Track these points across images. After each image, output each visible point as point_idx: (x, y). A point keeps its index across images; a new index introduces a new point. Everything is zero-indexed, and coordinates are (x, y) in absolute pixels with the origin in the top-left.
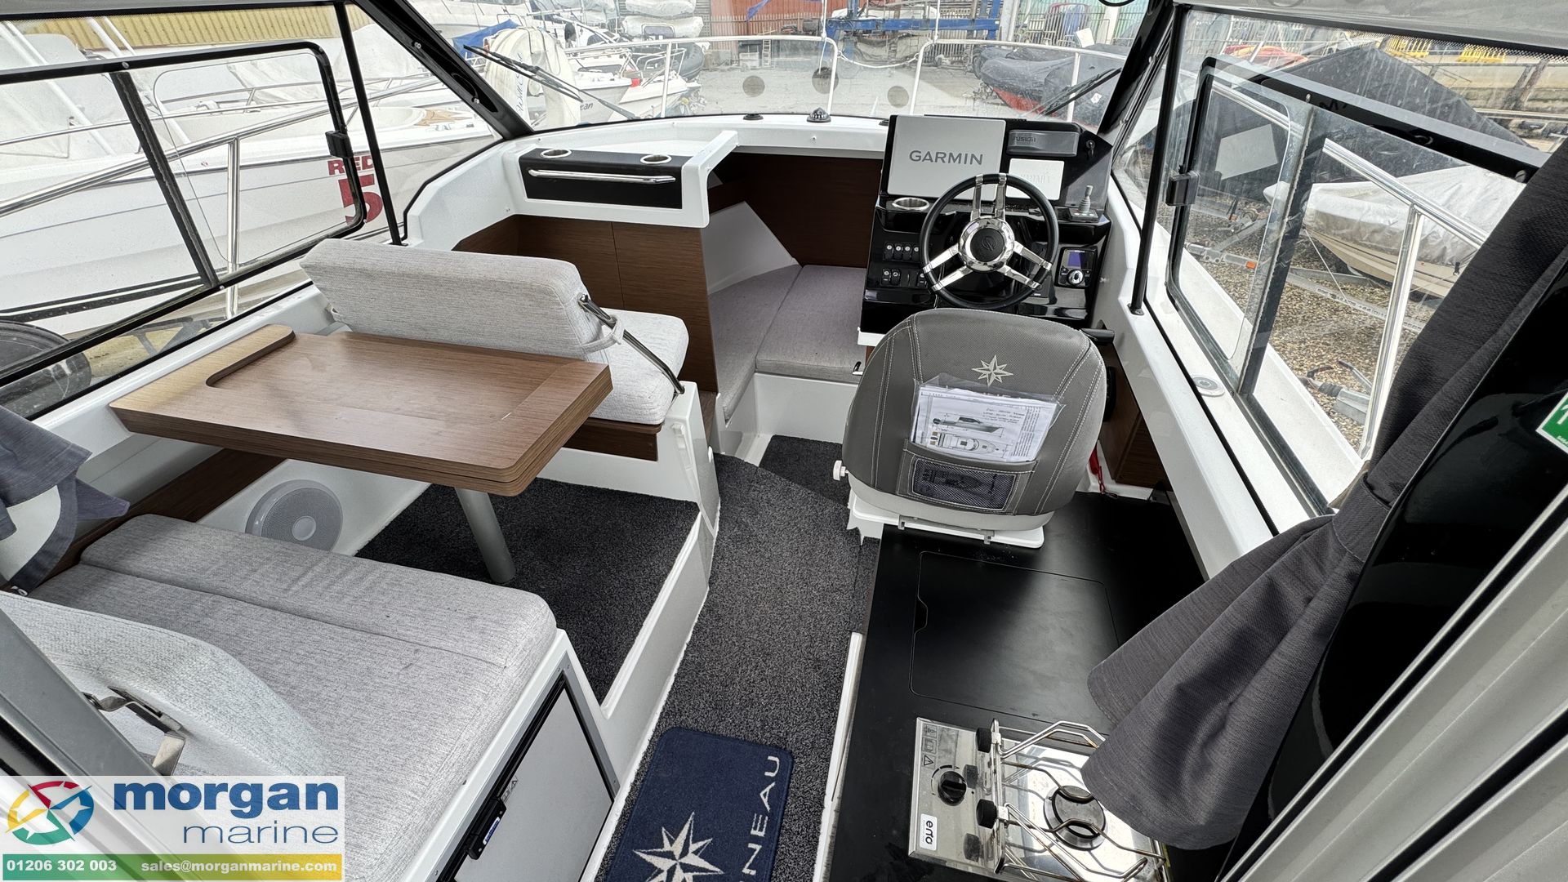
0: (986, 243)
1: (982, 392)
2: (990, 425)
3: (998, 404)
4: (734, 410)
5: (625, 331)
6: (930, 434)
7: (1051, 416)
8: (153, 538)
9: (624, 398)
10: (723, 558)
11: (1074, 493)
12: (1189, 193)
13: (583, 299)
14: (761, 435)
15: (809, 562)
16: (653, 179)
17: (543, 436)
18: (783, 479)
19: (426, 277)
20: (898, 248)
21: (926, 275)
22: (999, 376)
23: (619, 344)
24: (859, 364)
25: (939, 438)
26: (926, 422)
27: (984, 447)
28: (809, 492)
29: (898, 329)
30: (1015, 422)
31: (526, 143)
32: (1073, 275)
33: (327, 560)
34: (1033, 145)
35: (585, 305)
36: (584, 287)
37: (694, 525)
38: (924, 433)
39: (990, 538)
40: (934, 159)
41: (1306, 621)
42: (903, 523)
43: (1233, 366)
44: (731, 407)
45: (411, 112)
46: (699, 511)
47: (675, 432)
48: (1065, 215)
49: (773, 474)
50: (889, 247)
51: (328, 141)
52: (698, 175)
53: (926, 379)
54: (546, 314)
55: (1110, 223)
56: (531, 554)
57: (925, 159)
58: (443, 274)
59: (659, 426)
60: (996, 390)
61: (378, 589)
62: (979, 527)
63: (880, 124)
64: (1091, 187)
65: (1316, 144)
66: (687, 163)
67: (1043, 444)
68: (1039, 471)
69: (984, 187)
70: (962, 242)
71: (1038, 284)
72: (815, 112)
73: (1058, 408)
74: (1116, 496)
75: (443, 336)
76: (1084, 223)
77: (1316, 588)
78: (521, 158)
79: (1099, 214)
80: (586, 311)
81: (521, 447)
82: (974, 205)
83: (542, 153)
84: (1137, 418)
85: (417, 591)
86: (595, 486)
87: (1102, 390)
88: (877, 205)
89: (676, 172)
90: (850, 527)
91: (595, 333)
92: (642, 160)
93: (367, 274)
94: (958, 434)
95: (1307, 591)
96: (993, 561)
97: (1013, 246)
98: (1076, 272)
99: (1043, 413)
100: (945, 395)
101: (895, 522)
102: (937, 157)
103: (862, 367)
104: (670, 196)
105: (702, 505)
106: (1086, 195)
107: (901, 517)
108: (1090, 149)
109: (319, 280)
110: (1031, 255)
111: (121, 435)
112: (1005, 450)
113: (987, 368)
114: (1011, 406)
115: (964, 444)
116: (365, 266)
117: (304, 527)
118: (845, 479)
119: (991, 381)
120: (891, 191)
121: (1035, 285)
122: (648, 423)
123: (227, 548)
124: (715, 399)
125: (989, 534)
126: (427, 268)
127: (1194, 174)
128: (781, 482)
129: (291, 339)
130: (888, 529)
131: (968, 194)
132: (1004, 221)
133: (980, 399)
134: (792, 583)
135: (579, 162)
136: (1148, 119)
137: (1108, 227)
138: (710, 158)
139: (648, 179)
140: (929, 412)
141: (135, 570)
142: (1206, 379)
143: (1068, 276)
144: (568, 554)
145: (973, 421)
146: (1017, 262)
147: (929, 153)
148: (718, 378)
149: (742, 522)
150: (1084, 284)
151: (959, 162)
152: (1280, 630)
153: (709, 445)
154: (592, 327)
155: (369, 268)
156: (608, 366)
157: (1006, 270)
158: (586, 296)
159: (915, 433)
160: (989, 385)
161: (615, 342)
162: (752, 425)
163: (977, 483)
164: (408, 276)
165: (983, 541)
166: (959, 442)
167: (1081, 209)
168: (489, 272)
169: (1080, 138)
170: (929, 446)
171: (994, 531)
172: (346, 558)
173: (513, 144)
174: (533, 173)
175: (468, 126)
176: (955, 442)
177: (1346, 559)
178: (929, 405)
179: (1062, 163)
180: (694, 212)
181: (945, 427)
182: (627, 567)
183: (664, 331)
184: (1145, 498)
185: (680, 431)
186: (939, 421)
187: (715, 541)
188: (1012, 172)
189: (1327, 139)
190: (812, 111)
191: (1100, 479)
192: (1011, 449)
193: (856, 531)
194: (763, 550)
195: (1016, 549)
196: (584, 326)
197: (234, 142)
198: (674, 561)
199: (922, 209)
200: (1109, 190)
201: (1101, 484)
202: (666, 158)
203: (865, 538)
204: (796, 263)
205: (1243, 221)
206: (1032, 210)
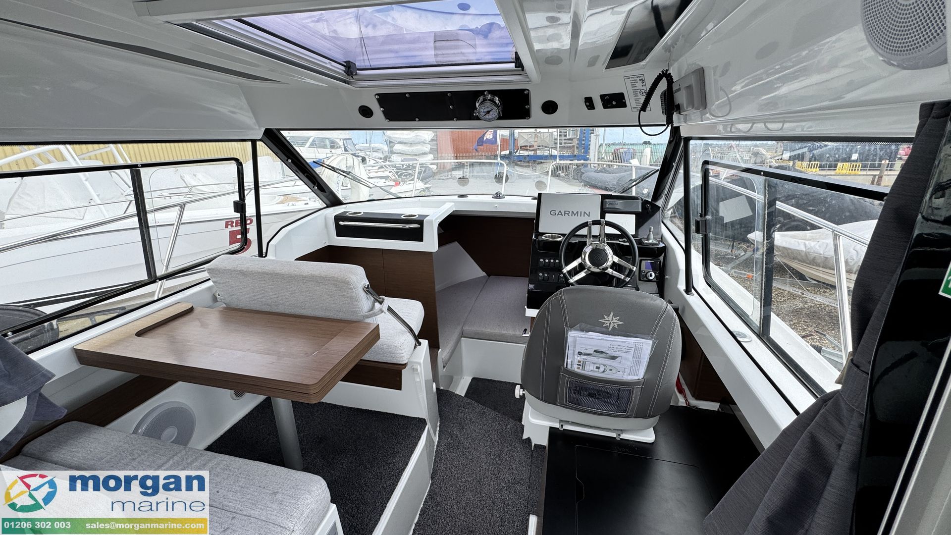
0: (597, 256)
1: (606, 334)
2: (612, 355)
3: (617, 341)
4: (449, 360)
5: (389, 306)
6: (576, 362)
7: (650, 349)
8: (73, 437)
9: (385, 346)
10: (441, 459)
11: (669, 406)
12: (707, 226)
13: (366, 287)
14: (465, 377)
15: (499, 462)
16: (407, 226)
17: (337, 365)
18: (480, 405)
19: (277, 274)
20: (547, 261)
21: (564, 274)
22: (615, 324)
23: (385, 313)
24: (525, 330)
25: (582, 364)
26: (574, 354)
27: (611, 370)
28: (497, 413)
29: (552, 297)
30: (628, 352)
31: (339, 208)
32: (649, 274)
33: (183, 453)
34: (617, 207)
35: (367, 290)
36: (367, 280)
37: (424, 434)
38: (572, 362)
39: (619, 435)
40: (563, 214)
41: (842, 460)
42: (562, 426)
43: (754, 320)
44: (447, 357)
45: (276, 197)
46: (427, 424)
47: (414, 371)
48: (640, 242)
49: (473, 402)
50: (541, 260)
51: (234, 205)
52: (433, 225)
53: (572, 327)
54: (344, 295)
55: (666, 246)
56: (314, 454)
57: (558, 214)
58: (287, 273)
59: (405, 365)
60: (615, 332)
61: (214, 472)
62: (612, 427)
63: (532, 199)
64: (652, 227)
65: (771, 203)
66: (427, 218)
67: (647, 368)
68: (647, 385)
69: (593, 227)
70: (583, 256)
71: (629, 279)
72: (497, 193)
73: (654, 343)
74: (697, 408)
75: (281, 309)
76: (651, 246)
77: (843, 438)
78: (335, 216)
79: (659, 242)
80: (367, 294)
81: (323, 371)
82: (588, 238)
83: (347, 214)
84: (702, 356)
85: (240, 473)
86: (360, 408)
87: (678, 332)
88: (534, 237)
89: (421, 223)
90: (525, 437)
91: (371, 306)
92: (402, 217)
93: (244, 273)
94: (594, 362)
95: (836, 440)
96: (623, 452)
97: (612, 258)
98: (650, 273)
99: (645, 347)
100: (584, 336)
101: (557, 425)
102: (565, 213)
103: (528, 330)
104: (417, 235)
105: (429, 421)
106: (650, 232)
107: (561, 421)
108: (648, 209)
109: (214, 277)
110: (623, 263)
111: (75, 366)
112: (624, 372)
113: (607, 319)
114: (625, 342)
115: (597, 368)
116: (243, 269)
117: (171, 432)
118: (523, 398)
119: (611, 328)
120: (541, 230)
121: (628, 279)
122: (399, 363)
123: (120, 444)
124: (438, 352)
125: (619, 432)
126: (278, 269)
127: (709, 217)
128: (479, 408)
129: (190, 310)
130: (552, 431)
131: (584, 231)
132: (606, 244)
133: (605, 338)
134: (487, 478)
135: (367, 218)
136: (678, 194)
137: (665, 248)
138: (439, 216)
139: (405, 226)
140: (575, 347)
141: (56, 459)
142: (739, 332)
143: (646, 275)
144: (339, 454)
145: (602, 352)
146: (614, 266)
147: (560, 211)
148: (440, 340)
149: (453, 434)
150: (655, 280)
151: (578, 216)
152: (827, 471)
153: (434, 381)
154: (370, 304)
155: (245, 270)
156: (378, 325)
157: (610, 271)
158: (368, 285)
159: (567, 361)
160: (610, 329)
161: (382, 312)
162: (459, 371)
163: (609, 395)
164: (267, 274)
165: (615, 438)
166: (595, 367)
167: (648, 239)
168: (314, 271)
169: (642, 203)
170: (576, 370)
171: (621, 430)
172: (196, 451)
173: (332, 209)
174: (341, 223)
175: (305, 204)
176: (592, 367)
177: (855, 415)
178: (575, 342)
179: (634, 216)
180: (430, 243)
181: (585, 357)
182: (378, 463)
183: (410, 308)
184: (716, 409)
185: (417, 369)
186: (581, 353)
187: (435, 447)
188: (607, 219)
189: (777, 202)
190: (494, 193)
191: (685, 397)
192: (627, 371)
193: (529, 440)
194: (467, 454)
195: (638, 444)
196: (365, 302)
197: (182, 206)
198: (409, 459)
199: (559, 239)
200: (662, 230)
201: (686, 400)
202: (415, 216)
203: (535, 445)
204: (485, 274)
205: (739, 252)
206: (620, 240)
